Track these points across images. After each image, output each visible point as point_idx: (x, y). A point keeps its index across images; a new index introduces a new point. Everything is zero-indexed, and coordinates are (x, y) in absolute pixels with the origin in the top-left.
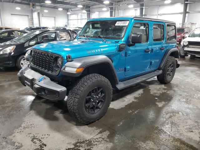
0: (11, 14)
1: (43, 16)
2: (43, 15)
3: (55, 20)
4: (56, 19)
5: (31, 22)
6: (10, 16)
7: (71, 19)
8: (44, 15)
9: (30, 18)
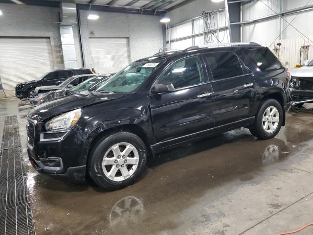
1: (92, 36)
2: (92, 33)
3: (128, 45)
4: (132, 42)
8: (95, 33)
9: (53, 43)
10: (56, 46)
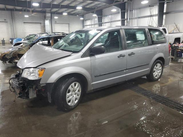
0: (24, 23)
1: (56, 23)
3: (69, 26)
5: (43, 30)
6: (23, 24)
7: (86, 25)
8: (57, 21)
9: (42, 25)
10: (43, 26)
